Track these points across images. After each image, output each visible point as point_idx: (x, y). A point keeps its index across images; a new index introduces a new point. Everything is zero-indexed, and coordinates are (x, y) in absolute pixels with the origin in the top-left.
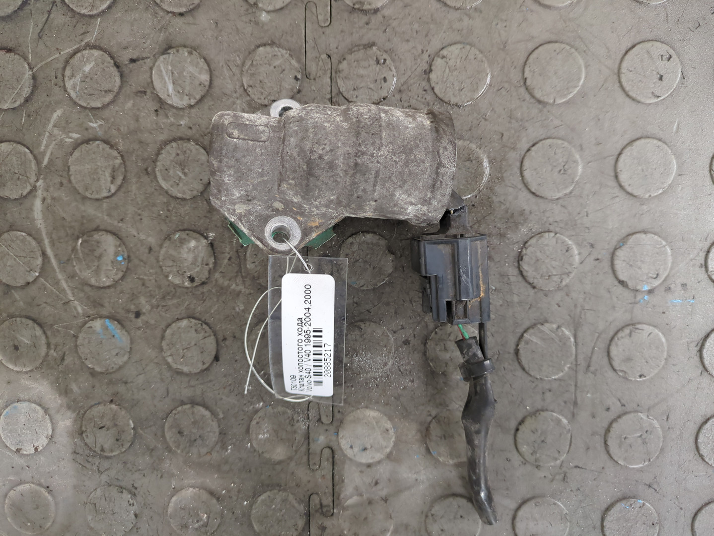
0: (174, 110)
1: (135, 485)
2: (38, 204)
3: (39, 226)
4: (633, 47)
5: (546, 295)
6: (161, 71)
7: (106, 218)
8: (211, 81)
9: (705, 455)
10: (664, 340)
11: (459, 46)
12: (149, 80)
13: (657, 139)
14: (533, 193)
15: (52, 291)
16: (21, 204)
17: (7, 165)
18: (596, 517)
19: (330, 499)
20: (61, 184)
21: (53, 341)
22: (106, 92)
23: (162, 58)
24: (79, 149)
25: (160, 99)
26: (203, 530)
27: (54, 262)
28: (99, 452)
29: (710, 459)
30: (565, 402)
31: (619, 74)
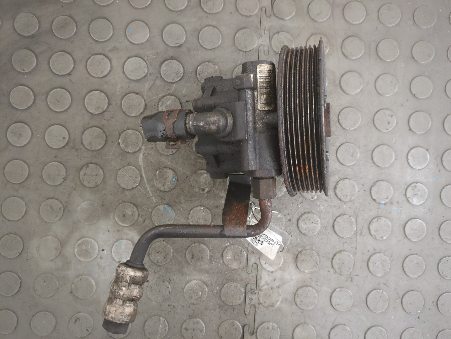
1: (171, 279)
2: (141, 156)
3: (140, 164)
4: (379, 111)
5: (345, 204)
7: (170, 163)
9: (406, 271)
10: (390, 224)
13: (387, 145)
14: (341, 163)
15: (143, 192)
16: (134, 155)
17: (130, 139)
18: (364, 297)
19: (255, 286)
20: (152, 148)
21: (141, 214)
26: (199, 299)
27: (145, 179)
28: (156, 263)
29: (408, 273)
30: (352, 248)
31: (373, 120)
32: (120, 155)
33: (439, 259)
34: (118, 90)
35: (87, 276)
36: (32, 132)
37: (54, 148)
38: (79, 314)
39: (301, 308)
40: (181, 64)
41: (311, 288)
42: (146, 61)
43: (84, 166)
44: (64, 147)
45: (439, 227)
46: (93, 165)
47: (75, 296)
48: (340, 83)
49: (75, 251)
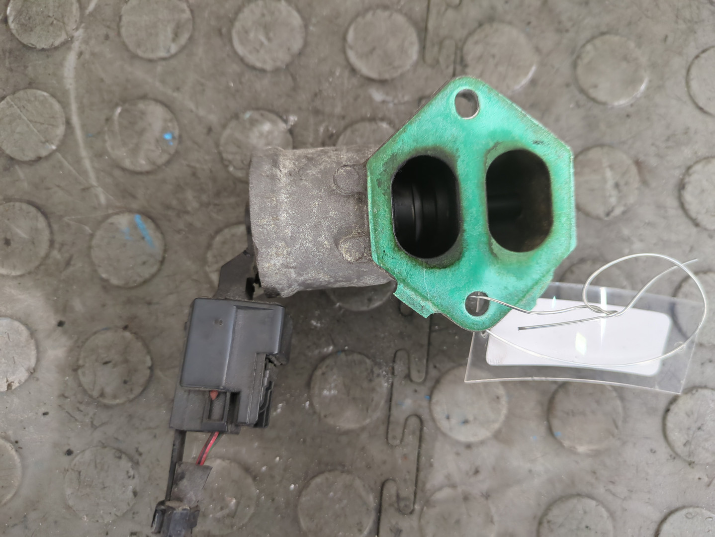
1: (141, 450)
2: (71, 59)
3: (68, 86)
5: (711, 237)
7: (158, 84)
14: (702, 110)
15: (70, 171)
16: (48, 57)
19: (412, 489)
20: (107, 37)
21: (58, 238)
26: (227, 521)
27: (79, 133)
28: (97, 398)
32: (7, 54)
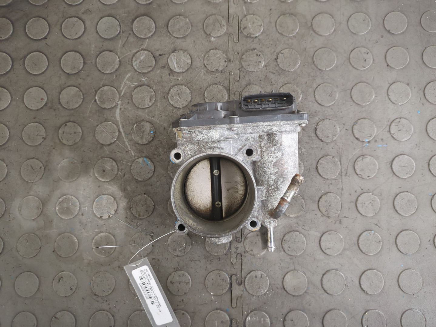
0: (177, 74)
2: (118, 111)
3: (118, 120)
4: (354, 49)
5: (327, 144)
6: (172, 59)
7: (146, 116)
8: (191, 62)
9: (398, 210)
10: (376, 162)
11: (288, 49)
12: (167, 62)
13: (366, 83)
14: (320, 104)
15: (122, 146)
16: (110, 111)
17: (106, 95)
18: (355, 239)
19: (240, 234)
20: (128, 103)
21: (120, 168)
22: (149, 67)
23: (172, 54)
24: (137, 88)
25: (171, 69)
27: (123, 134)
28: (138, 217)
29: (400, 212)
30: (338, 189)
31: (349, 59)
32: (97, 111)
33: (431, 195)
34: (93, 49)
35: (69, 234)
36: (11, 96)
37: (32, 110)
38: (62, 273)
39: (290, 254)
40: (153, 19)
41: (298, 233)
42: (118, 19)
43: (62, 125)
44: (42, 108)
45: (428, 162)
46: (71, 123)
47: (58, 255)
48: (312, 25)
49: (56, 209)
